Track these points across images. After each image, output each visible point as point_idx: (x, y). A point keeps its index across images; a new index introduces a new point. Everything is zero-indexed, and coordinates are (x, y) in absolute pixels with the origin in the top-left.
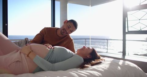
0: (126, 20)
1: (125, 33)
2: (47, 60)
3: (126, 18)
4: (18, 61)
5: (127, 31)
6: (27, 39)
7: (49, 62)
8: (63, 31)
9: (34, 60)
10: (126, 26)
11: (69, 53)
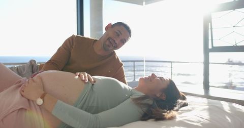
0: (210, 27)
1: (207, 51)
2: (81, 108)
3: (210, 24)
4: (21, 109)
5: (210, 47)
6: (33, 62)
7: (86, 111)
8: (107, 43)
9: (54, 113)
10: (210, 38)
11: (125, 89)
